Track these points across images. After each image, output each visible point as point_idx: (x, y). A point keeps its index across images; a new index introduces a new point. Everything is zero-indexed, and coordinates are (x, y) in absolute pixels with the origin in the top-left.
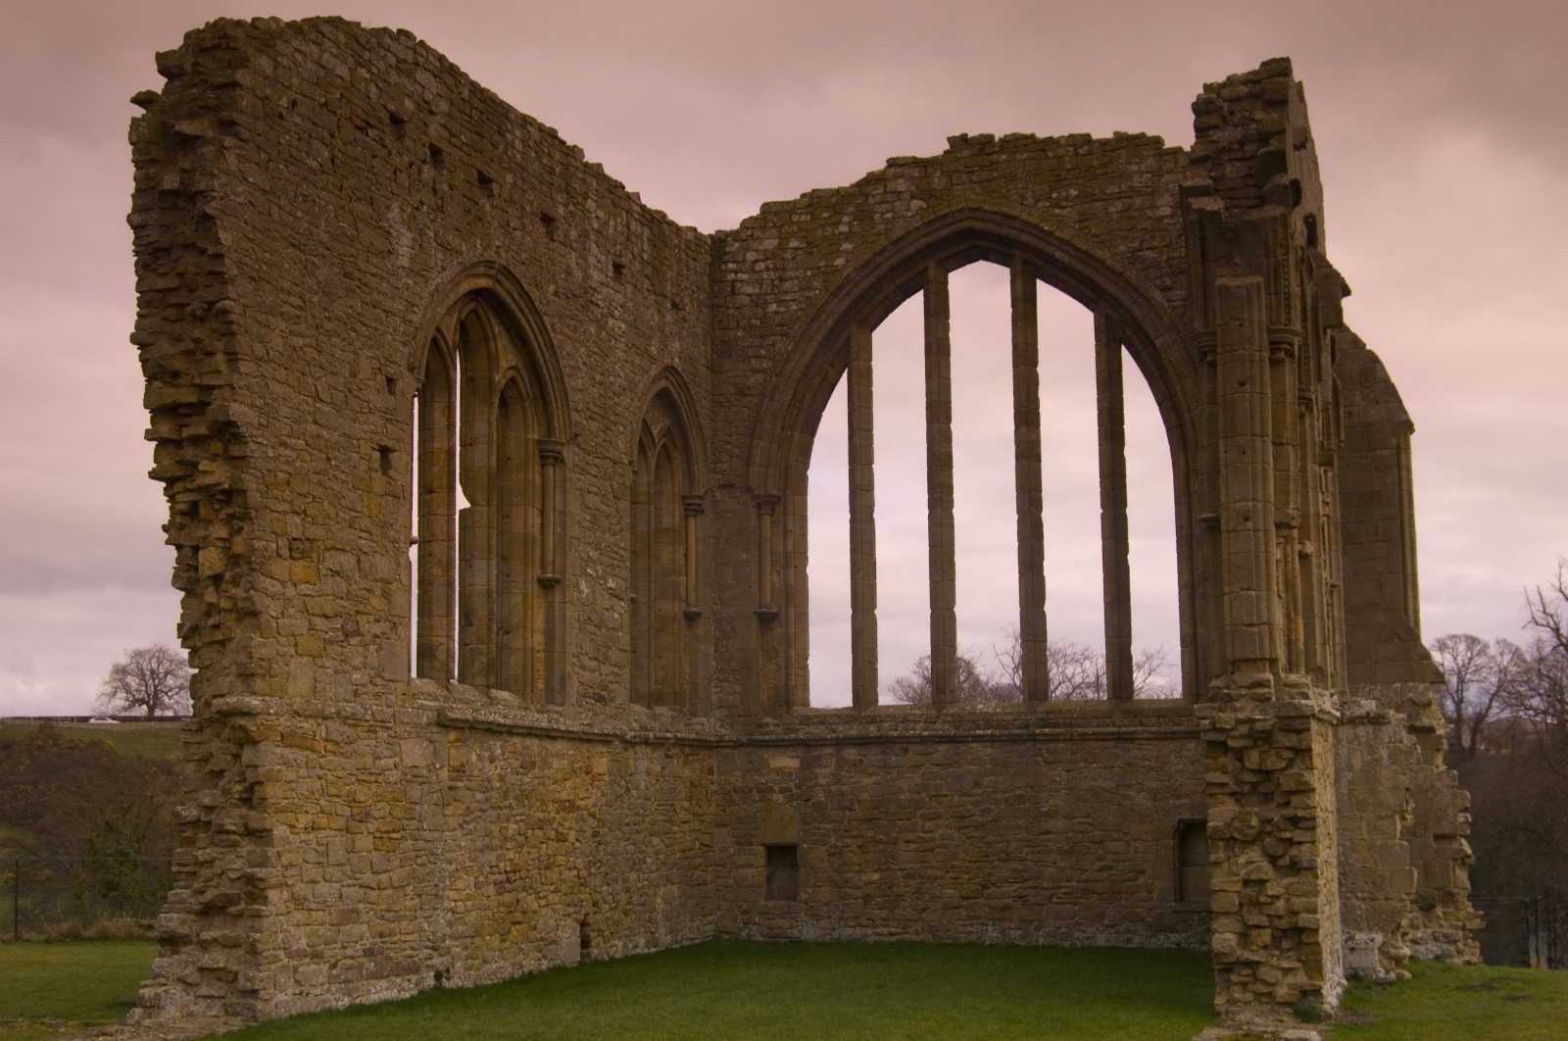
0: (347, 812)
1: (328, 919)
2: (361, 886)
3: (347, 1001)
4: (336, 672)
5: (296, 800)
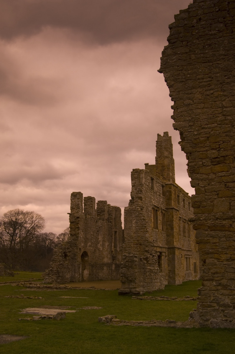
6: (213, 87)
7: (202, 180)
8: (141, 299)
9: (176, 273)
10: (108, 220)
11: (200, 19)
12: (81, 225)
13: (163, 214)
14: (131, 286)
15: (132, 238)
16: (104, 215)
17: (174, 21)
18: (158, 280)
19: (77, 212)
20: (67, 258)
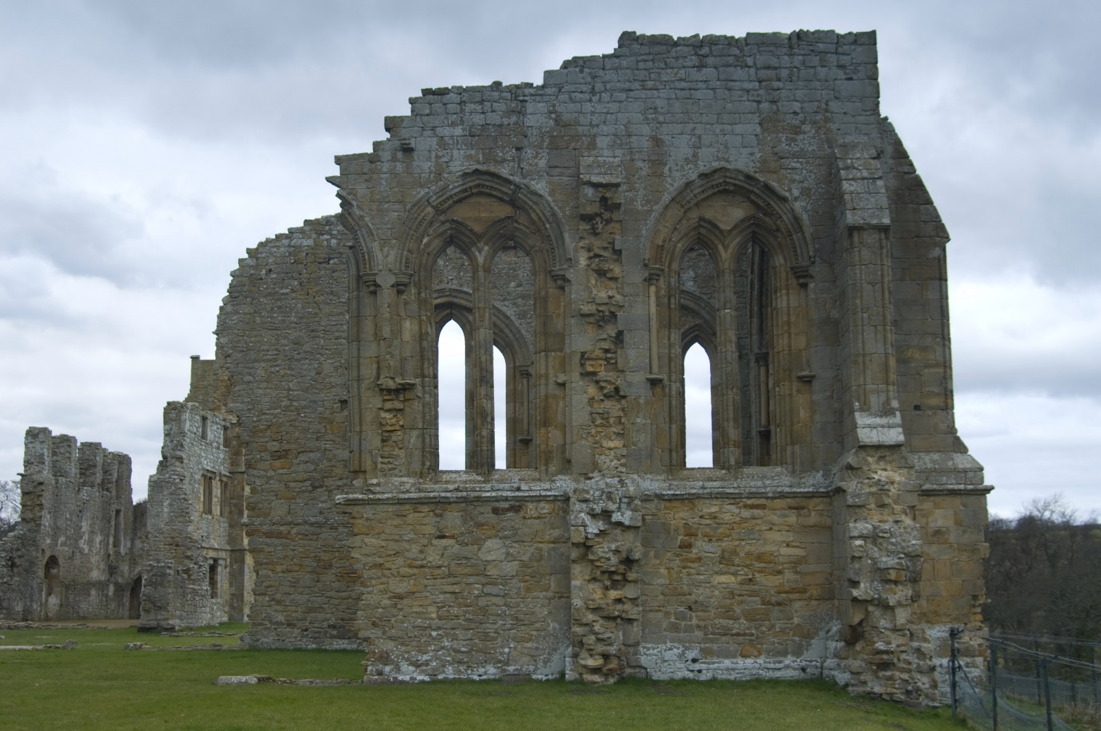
0: (315, 564)
1: (300, 610)
2: (326, 597)
3: (314, 646)
4: (306, 504)
5: (275, 560)
6: (279, 362)
7: (259, 477)
8: (177, 636)
9: (245, 599)
10: (104, 486)
11: (270, 270)
12: (47, 500)
13: (223, 484)
14: (159, 617)
15: (163, 533)
16: (94, 474)
17: (237, 267)
18: (208, 609)
19: (40, 472)
20: (16, 570)
